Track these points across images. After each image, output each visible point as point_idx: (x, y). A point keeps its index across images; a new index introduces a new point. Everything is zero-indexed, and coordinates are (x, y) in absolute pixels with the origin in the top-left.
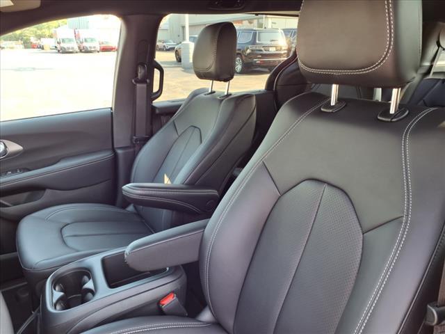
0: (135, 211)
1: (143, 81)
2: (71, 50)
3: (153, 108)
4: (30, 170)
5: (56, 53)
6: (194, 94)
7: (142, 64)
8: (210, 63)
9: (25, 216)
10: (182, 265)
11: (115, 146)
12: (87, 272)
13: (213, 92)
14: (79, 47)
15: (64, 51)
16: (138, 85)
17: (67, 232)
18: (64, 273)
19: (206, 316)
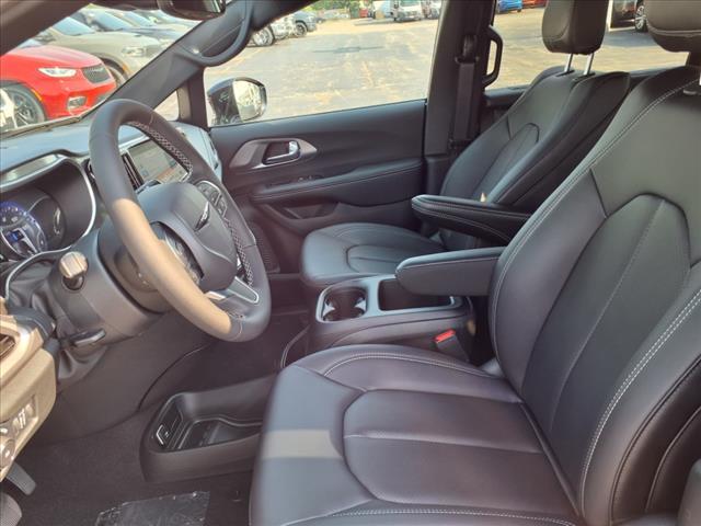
0: (440, 241)
1: (469, 59)
2: (412, 17)
3: (484, 98)
4: (321, 177)
5: (391, 22)
6: (543, 76)
7: (471, 36)
8: (563, 28)
9: (313, 230)
10: (471, 297)
11: (426, 153)
12: (361, 293)
13: (570, 72)
14: (424, 11)
15: (403, 19)
16: (463, 66)
17: (353, 254)
18: (338, 290)
19: (493, 368)
